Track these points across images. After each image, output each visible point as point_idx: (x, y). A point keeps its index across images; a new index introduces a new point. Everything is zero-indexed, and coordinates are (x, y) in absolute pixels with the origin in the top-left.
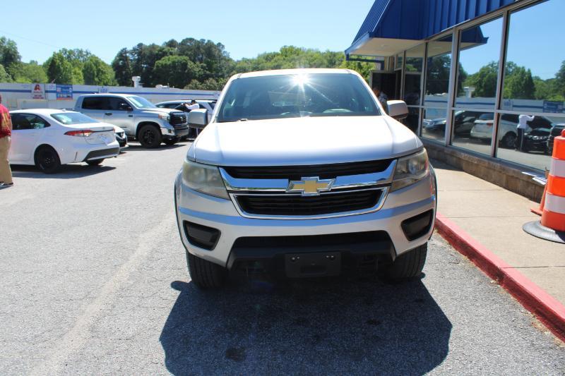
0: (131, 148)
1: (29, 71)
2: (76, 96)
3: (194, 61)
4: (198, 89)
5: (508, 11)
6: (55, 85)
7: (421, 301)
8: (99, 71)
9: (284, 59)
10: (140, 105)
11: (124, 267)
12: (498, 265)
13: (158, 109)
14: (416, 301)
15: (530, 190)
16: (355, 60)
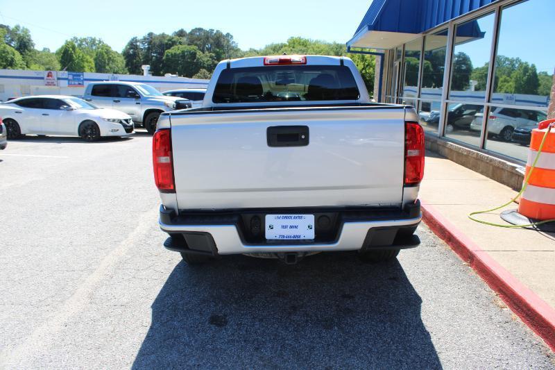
0: (138, 134)
1: (41, 59)
2: (86, 83)
3: (203, 51)
4: (206, 78)
5: (500, 7)
6: (66, 72)
7: (395, 279)
8: (109, 59)
9: (291, 50)
10: (147, 93)
11: (123, 243)
12: (470, 247)
13: (165, 97)
14: (390, 279)
15: (514, 180)
16: (358, 52)
